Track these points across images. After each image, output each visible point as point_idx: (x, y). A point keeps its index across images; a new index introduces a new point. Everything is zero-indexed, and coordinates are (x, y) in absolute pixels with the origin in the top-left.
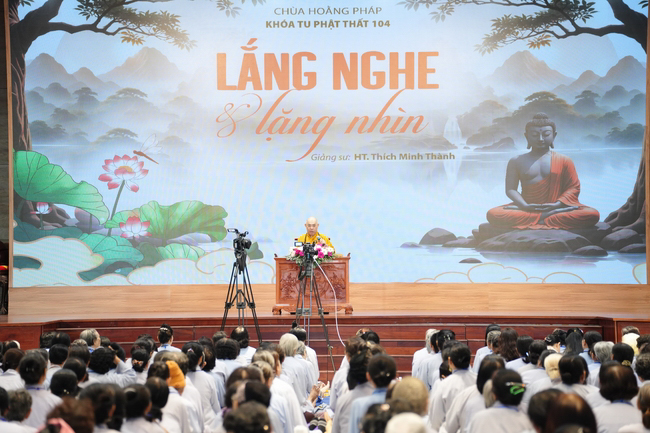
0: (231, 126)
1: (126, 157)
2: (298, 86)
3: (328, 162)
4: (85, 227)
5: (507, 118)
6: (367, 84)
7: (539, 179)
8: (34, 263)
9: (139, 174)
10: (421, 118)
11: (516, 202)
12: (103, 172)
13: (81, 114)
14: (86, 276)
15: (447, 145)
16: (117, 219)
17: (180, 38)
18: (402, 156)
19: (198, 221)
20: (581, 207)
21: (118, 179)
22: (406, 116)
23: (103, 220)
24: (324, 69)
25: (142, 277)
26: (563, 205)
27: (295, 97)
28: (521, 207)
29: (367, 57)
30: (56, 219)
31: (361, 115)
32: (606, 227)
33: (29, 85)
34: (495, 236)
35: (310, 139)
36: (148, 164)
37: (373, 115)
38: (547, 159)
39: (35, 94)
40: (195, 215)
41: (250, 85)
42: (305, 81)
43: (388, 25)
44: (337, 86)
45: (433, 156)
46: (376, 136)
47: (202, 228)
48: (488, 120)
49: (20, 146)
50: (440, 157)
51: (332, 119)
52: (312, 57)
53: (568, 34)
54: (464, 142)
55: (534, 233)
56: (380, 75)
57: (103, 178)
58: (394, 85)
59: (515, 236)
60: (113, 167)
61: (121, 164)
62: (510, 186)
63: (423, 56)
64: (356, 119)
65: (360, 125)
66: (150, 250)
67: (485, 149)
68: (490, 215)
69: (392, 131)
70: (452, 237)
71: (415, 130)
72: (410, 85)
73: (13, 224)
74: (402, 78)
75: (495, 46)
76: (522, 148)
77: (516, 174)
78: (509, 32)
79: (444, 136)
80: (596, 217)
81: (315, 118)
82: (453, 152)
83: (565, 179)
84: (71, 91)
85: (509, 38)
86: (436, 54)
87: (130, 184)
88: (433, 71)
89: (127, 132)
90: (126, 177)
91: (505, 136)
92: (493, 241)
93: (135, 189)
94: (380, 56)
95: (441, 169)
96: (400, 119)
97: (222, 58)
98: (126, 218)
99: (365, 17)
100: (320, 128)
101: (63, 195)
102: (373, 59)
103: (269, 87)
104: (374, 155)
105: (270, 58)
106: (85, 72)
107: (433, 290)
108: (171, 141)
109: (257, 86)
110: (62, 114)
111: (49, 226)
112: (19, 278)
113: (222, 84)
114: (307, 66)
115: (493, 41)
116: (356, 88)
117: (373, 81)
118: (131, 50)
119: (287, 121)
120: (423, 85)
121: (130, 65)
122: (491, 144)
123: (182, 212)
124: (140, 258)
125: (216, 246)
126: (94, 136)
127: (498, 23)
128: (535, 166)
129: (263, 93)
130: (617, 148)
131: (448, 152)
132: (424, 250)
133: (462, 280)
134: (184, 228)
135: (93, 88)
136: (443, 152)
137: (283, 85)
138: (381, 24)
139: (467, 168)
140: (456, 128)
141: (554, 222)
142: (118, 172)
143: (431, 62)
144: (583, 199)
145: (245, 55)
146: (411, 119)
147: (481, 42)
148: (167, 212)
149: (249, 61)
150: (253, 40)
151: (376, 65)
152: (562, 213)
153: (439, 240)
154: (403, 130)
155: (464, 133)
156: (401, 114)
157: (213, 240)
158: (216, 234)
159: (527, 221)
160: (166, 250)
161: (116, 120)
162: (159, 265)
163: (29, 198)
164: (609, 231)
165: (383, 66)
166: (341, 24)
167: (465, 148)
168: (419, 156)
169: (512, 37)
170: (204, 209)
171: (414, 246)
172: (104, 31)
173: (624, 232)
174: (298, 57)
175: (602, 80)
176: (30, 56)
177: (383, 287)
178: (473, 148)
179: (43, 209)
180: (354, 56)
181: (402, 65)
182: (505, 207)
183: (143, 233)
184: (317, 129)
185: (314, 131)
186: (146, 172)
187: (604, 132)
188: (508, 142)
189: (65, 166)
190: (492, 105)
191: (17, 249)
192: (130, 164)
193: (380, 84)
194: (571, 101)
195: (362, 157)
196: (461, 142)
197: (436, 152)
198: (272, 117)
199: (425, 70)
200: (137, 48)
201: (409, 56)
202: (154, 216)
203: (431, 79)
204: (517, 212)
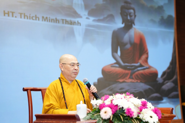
7: (128, 46)
11: (117, 63)
15: (76, 15)
18: (45, 19)
20: (150, 67)
26: (141, 66)
28: (121, 66)
32: (161, 81)
38: (132, 32)
45: (67, 22)
50: (71, 23)
54: (86, 13)
55: (129, 84)
62: (114, 51)
67: (99, 21)
68: (104, 72)
77: (117, 41)
79: (74, 7)
82: (79, 20)
83: (141, 48)
91: (110, 13)
104: (21, 14)
122: (102, 18)
128: (126, 38)
131: (76, 20)
136: (73, 20)
139: (88, 34)
141: (137, 77)
152: (140, 70)
155: (86, 7)
159: (124, 76)
164: (163, 84)
167: (87, 18)
168: (57, 21)
173: (169, 85)
178: (92, 19)
182: (112, 65)
187: (157, 19)
188: (111, 18)
195: (11, 14)
196: (84, 13)
197: (68, 19)
204: (118, 69)
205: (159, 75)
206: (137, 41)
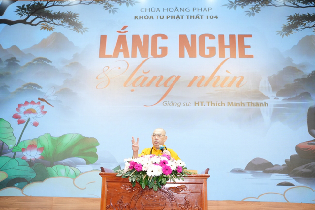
0: (106, 82)
1: (33, 102)
2: (155, 55)
3: (175, 107)
5: (304, 79)
6: (202, 54)
9: (39, 114)
10: (242, 78)
12: (16, 112)
13: (7, 74)
15: (263, 97)
16: (21, 146)
17: (77, 26)
18: (230, 104)
19: (77, 149)
21: (24, 118)
22: (231, 76)
23: (11, 146)
24: (173, 45)
25: (33, 190)
27: (152, 62)
29: (202, 37)
31: (199, 75)
35: (162, 90)
36: (47, 107)
37: (208, 75)
40: (76, 144)
41: (121, 54)
42: (159, 52)
43: (217, 18)
44: (182, 55)
45: (252, 104)
46: (210, 89)
47: (81, 154)
48: (291, 80)
50: (258, 105)
51: (178, 77)
52: (164, 37)
54: (275, 94)
56: (212, 49)
57: (15, 117)
58: (222, 55)
60: (23, 109)
61: (29, 107)
62: (311, 127)
63: (241, 37)
64: (196, 77)
65: (198, 82)
66: (41, 169)
67: (290, 99)
68: (298, 148)
69: (222, 85)
70: (269, 164)
71: (238, 85)
72: (233, 55)
74: (227, 51)
75: (291, 32)
78: (299, 23)
79: (260, 90)
81: (166, 77)
82: (267, 101)
84: (4, 59)
85: (299, 27)
86: (250, 36)
87: (33, 121)
88: (249, 47)
89: (36, 85)
90: (31, 116)
91: (304, 91)
92: (302, 169)
93: (36, 124)
94: (212, 37)
95: (259, 114)
96: (227, 78)
97: (103, 38)
98: (27, 145)
99: (200, 13)
100: (170, 82)
102: (207, 38)
103: (134, 56)
104: (209, 102)
105: (136, 38)
106: (15, 48)
108: (64, 91)
109: (126, 56)
113: (102, 54)
114: (161, 42)
115: (289, 29)
116: (195, 56)
117: (207, 52)
118: (46, 34)
119: (146, 78)
120: (242, 55)
121: (44, 43)
122: (294, 96)
123: (67, 142)
124: (34, 175)
125: (89, 167)
126: (14, 87)
127: (291, 18)
129: (130, 60)
131: (263, 102)
132: (248, 175)
133: (280, 199)
134: (67, 154)
135: (18, 57)
136: (259, 101)
137: (144, 54)
138: (212, 17)
142: (26, 112)
143: (247, 41)
145: (119, 36)
146: (235, 78)
147: (281, 29)
148: (56, 141)
149: (122, 40)
150: (125, 27)
151: (208, 42)
153: (260, 167)
154: (229, 85)
155: (274, 88)
156: (227, 74)
157: (88, 163)
158: (90, 159)
160: (53, 170)
161: (30, 78)
162: (47, 181)
165: (215, 43)
166: (185, 17)
167: (275, 99)
168: (242, 104)
169: (302, 27)
170: (83, 140)
171: (240, 171)
172: (30, 23)
174: (155, 37)
178: (281, 98)
180: (193, 37)
181: (227, 42)
182: (309, 142)
183: (38, 157)
184: (167, 84)
185: (165, 85)
186: (45, 112)
188: (307, 95)
190: (292, 70)
192: (36, 107)
193: (212, 54)
195: (200, 104)
196: (272, 95)
197: (254, 101)
198: (135, 77)
199: (243, 46)
200: (50, 33)
201: (232, 37)
202: (47, 144)
203: (247, 51)
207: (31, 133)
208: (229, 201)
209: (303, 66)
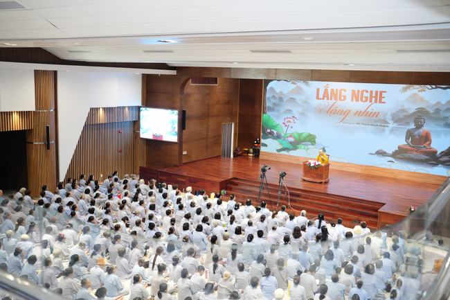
0: (319, 111)
1: (290, 118)
2: (340, 100)
3: (348, 125)
4: (278, 137)
5: (408, 115)
6: (362, 100)
7: (417, 137)
8: (266, 145)
9: (293, 123)
10: (379, 113)
11: (408, 144)
12: (284, 121)
13: (279, 104)
14: (278, 151)
15: (387, 123)
16: (287, 135)
17: (307, 83)
18: (371, 125)
19: (308, 139)
20: (431, 148)
21: (287, 124)
22: (374, 112)
23: (283, 135)
24: (349, 95)
25: (292, 153)
26: (425, 147)
27: (339, 103)
28: (410, 146)
29: (363, 91)
30: (271, 133)
31: (359, 110)
32: (439, 156)
33: (267, 96)
34: (400, 154)
35: (343, 116)
36: (295, 120)
37: (363, 111)
38: (421, 130)
39: (268, 98)
40: (307, 137)
41: (326, 98)
42: (342, 98)
44: (352, 100)
45: (382, 126)
46: (363, 117)
47: (309, 141)
48: (402, 115)
49: (264, 113)
50: (384, 126)
51: (350, 111)
52: (345, 91)
53: (433, 88)
54: (393, 122)
55: (414, 155)
56: (366, 98)
57: (284, 123)
58: (371, 101)
59: (407, 155)
60: (286, 120)
61: (288, 120)
62: (407, 138)
63: (381, 92)
64: (357, 111)
65: (359, 113)
66: (295, 145)
67: (399, 125)
68: (399, 147)
69: (369, 116)
70: (385, 153)
71: (376, 117)
72: (376, 102)
73: (262, 134)
74: (373, 99)
76: (412, 126)
77: (409, 134)
79: (386, 119)
80: (436, 152)
81: (345, 110)
82: (388, 125)
83: (427, 138)
84: (277, 98)
86: (386, 92)
87: (290, 126)
88: (384, 97)
89: (291, 110)
90: (290, 123)
91: (407, 121)
92: (399, 156)
93: (292, 127)
94: (367, 92)
95: (384, 130)
96: (372, 113)
97: (318, 90)
98: (289, 135)
100: (346, 113)
101: (273, 127)
102: (365, 92)
103: (331, 99)
104: (362, 123)
105: (332, 90)
106: (281, 92)
107: (377, 169)
108: (302, 114)
109: (328, 99)
110: (274, 104)
111: (270, 136)
112: (263, 149)
113: (318, 98)
114: (343, 93)
116: (358, 101)
117: (364, 99)
118: (293, 86)
119: (336, 110)
120: (380, 102)
121: (293, 91)
122: (402, 124)
123: (304, 135)
124: (292, 147)
125: (312, 147)
126: (282, 111)
128: (416, 133)
129: (329, 101)
130: (446, 129)
132: (376, 156)
133: (388, 167)
134: (304, 140)
135: (283, 97)
137: (336, 99)
139: (392, 131)
140: (390, 117)
141: (421, 152)
142: (288, 122)
143: (384, 95)
144: (432, 145)
145: (325, 89)
146: (376, 113)
147: (401, 89)
148: (300, 135)
149: (326, 91)
151: (365, 94)
152: (424, 149)
153: (381, 153)
154: (372, 116)
155: (393, 119)
156: (372, 111)
157: (312, 145)
158: (313, 143)
159: (412, 151)
160: (299, 146)
161: (288, 107)
162: (297, 150)
163: (266, 127)
164: (440, 157)
165: (368, 95)
167: (393, 124)
168: (377, 125)
169: (412, 88)
170: (310, 135)
171: (373, 154)
172: (287, 81)
173: (446, 158)
174: (341, 90)
175: (443, 105)
176: (268, 88)
177: (362, 166)
178: (395, 124)
179: (269, 131)
180: (358, 91)
181: (374, 95)
182: (405, 145)
183: (293, 140)
184: (345, 114)
186: (295, 123)
187: (443, 123)
188: (408, 124)
189: (274, 119)
190: (403, 110)
191: (263, 141)
192: (291, 120)
193: (366, 101)
194: (431, 111)
195: (358, 124)
196: (391, 122)
198: (332, 109)
199: (381, 97)
200: (295, 86)
201: (377, 92)
202: (296, 136)
203: (383, 100)
204: (409, 147)
205: (438, 153)
206: (424, 135)
207: (290, 131)
208: (366, 166)
209: (409, 109)
